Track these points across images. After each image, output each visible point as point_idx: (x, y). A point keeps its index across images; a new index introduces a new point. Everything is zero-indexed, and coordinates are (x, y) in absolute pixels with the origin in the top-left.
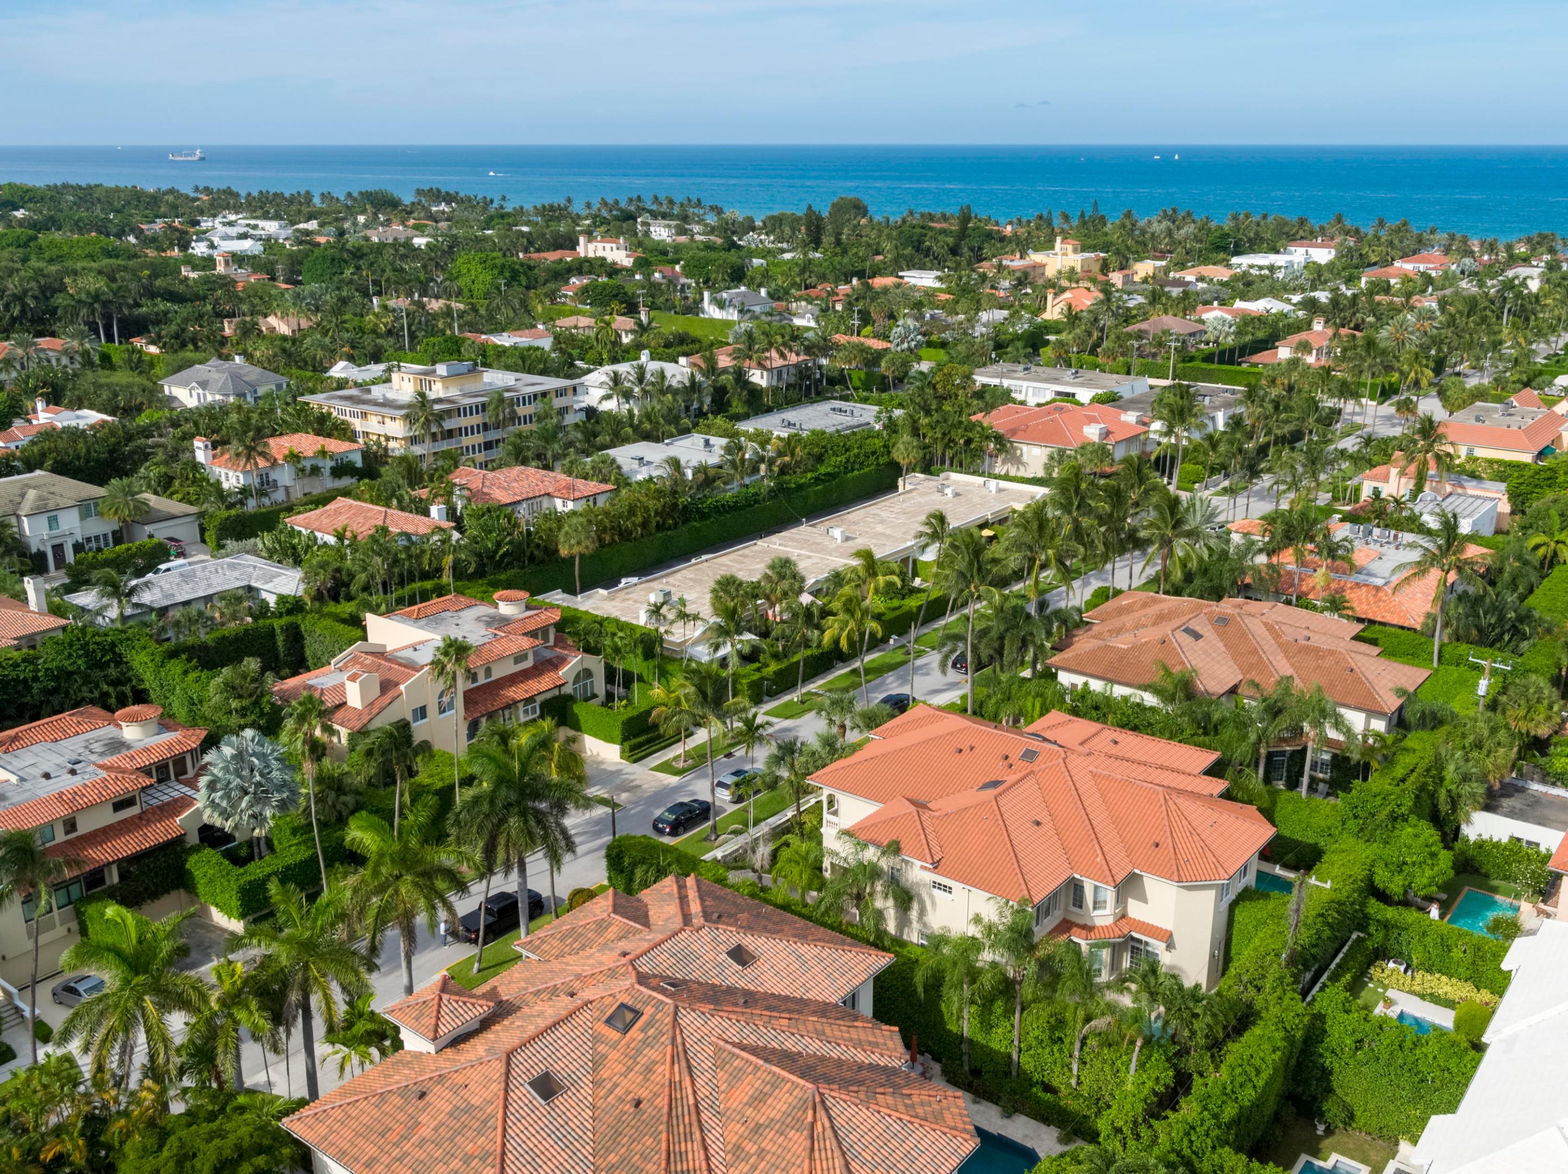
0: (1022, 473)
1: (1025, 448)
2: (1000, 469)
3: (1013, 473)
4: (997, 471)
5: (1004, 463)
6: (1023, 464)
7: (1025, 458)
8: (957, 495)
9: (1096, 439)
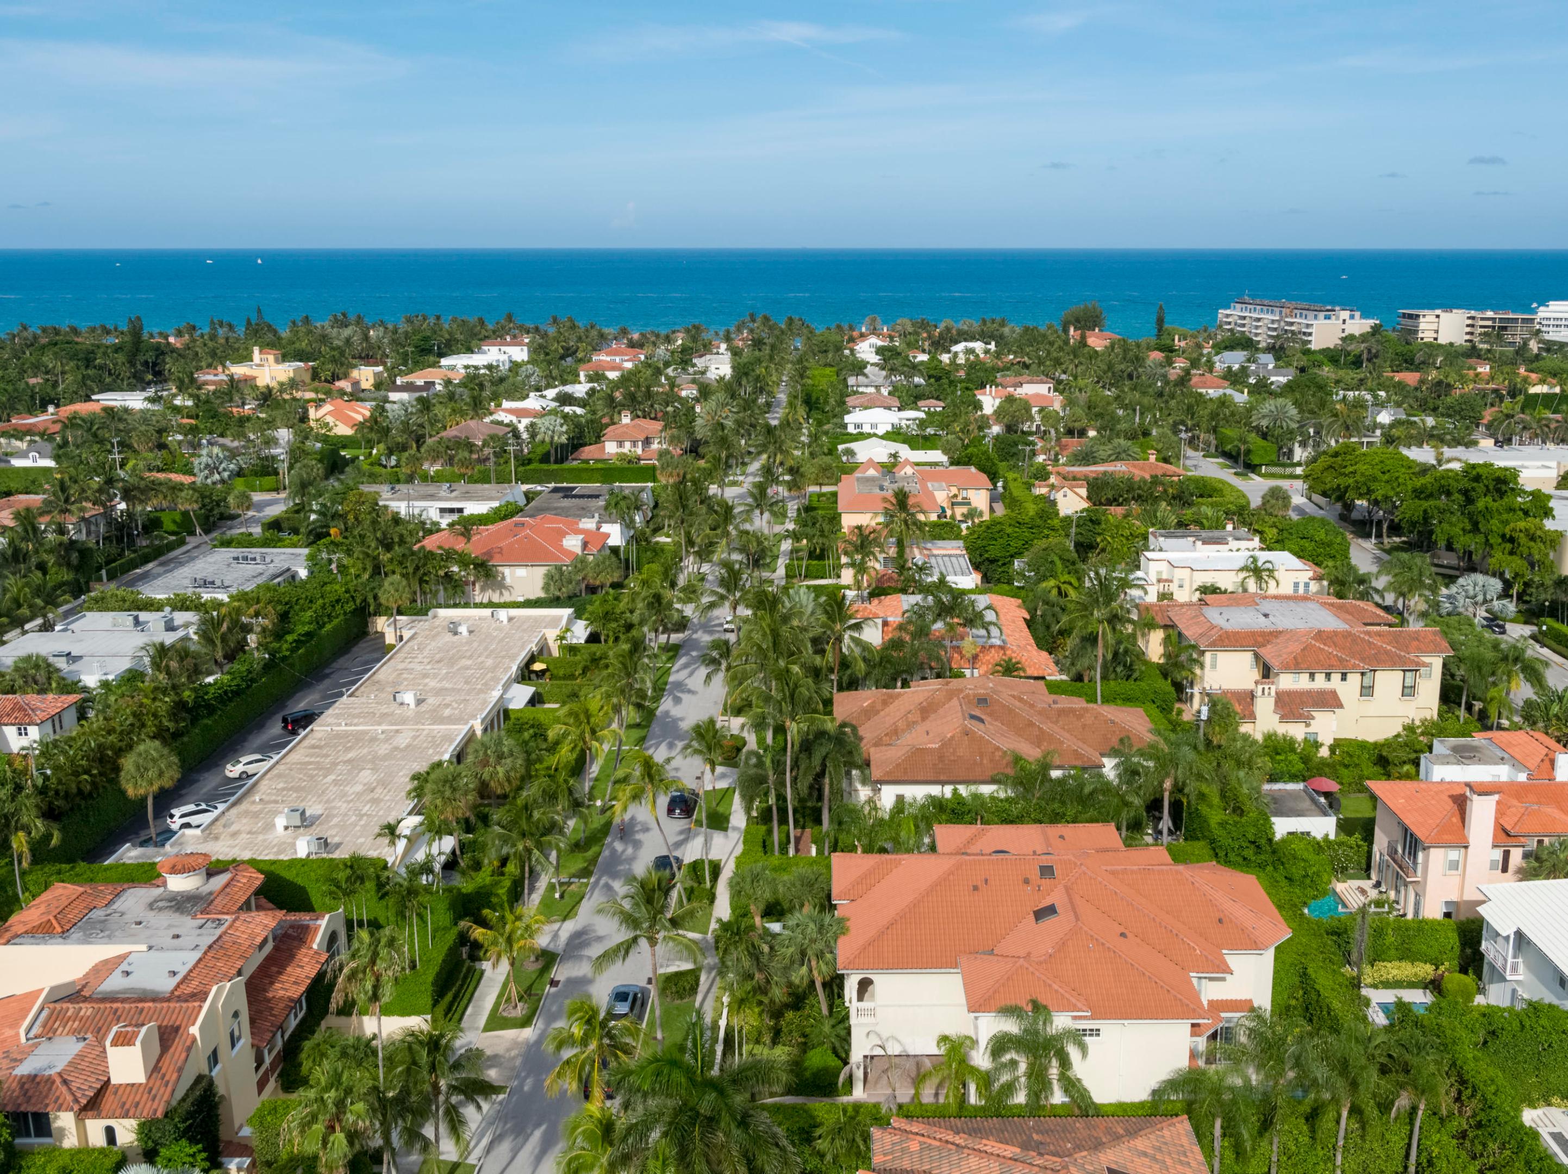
0: (507, 598)
1: (507, 571)
2: (479, 596)
3: (496, 598)
4: (478, 600)
5: (483, 589)
6: (506, 588)
7: (508, 581)
8: (471, 632)
9: (578, 550)
